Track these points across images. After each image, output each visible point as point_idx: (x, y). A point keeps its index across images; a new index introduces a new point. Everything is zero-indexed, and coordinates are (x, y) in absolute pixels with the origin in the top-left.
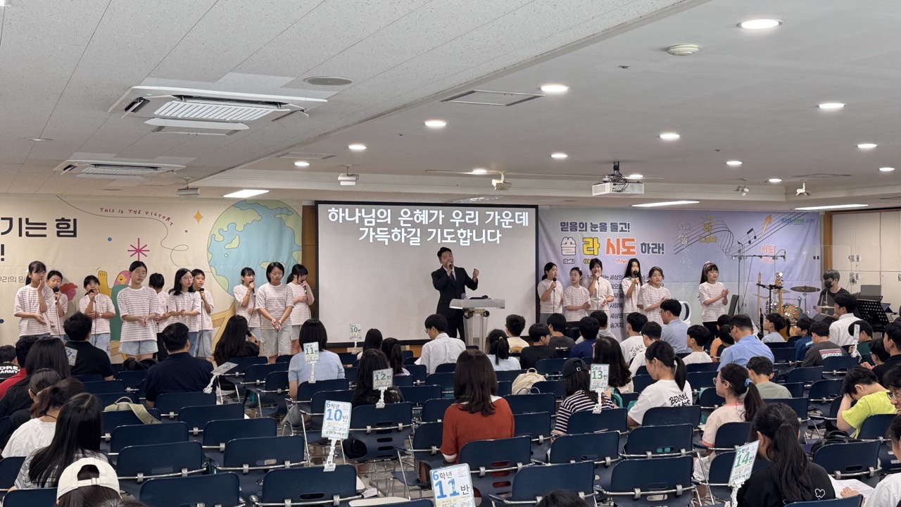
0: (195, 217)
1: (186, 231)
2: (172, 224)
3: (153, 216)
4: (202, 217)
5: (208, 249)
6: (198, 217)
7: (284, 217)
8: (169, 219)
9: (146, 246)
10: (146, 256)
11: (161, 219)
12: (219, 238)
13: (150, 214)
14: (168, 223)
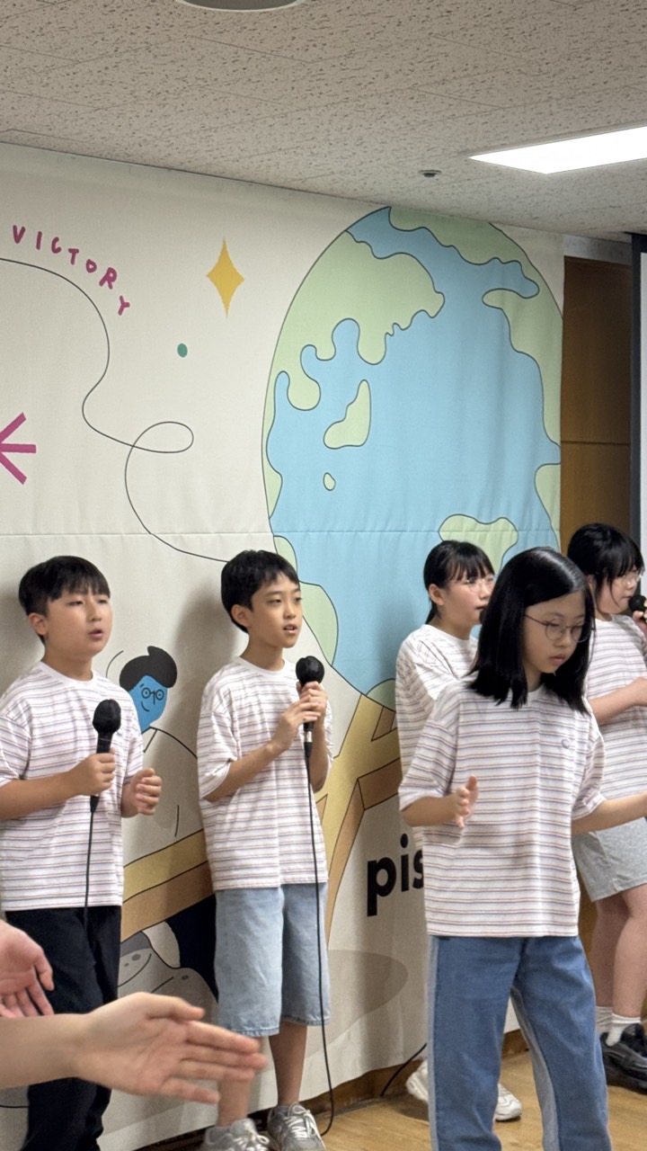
0: (208, 276)
1: (182, 350)
2: (125, 305)
3: (45, 256)
4: (240, 279)
5: (265, 449)
6: (225, 277)
7: (510, 301)
8: (110, 277)
9: (21, 419)
10: (22, 478)
11: (78, 272)
12: (304, 394)
13: (29, 238)
14: (108, 299)
